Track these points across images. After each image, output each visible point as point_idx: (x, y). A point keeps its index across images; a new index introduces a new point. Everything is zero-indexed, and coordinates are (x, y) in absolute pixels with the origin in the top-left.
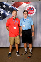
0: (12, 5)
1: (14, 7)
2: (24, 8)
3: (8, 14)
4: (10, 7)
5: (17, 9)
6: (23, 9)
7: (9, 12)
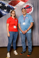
0: (9, 4)
1: (10, 6)
2: (21, 6)
3: (4, 13)
4: (6, 5)
5: (14, 7)
6: (20, 8)
7: (5, 10)
